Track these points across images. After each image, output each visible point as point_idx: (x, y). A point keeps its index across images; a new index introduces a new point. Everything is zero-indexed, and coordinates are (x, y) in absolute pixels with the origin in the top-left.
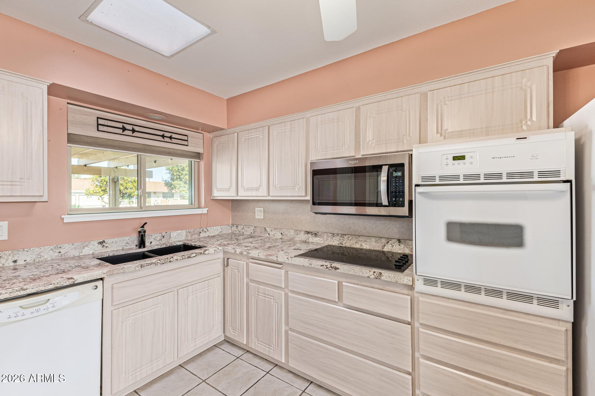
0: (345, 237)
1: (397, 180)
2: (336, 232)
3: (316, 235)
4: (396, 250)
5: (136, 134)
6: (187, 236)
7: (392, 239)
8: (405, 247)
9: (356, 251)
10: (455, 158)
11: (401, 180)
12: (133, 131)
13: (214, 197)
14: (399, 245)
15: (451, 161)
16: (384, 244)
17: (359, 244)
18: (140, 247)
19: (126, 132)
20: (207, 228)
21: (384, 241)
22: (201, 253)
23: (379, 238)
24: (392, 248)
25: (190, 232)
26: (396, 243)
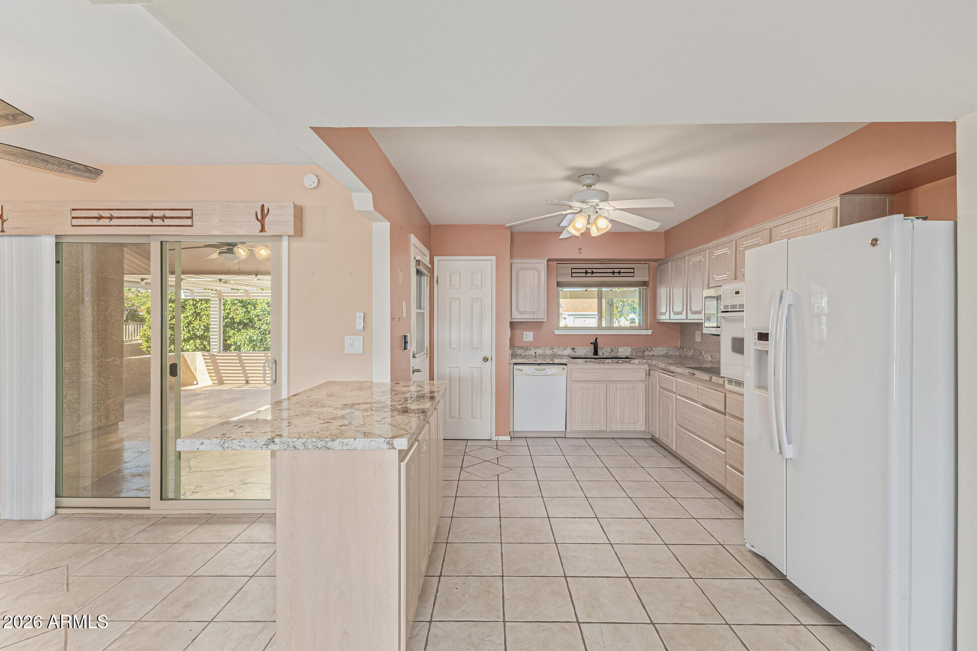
5: (594, 275)
6: (631, 352)
10: (736, 293)
12: (592, 273)
13: (658, 320)
15: (734, 295)
18: (594, 355)
19: (588, 275)
20: (653, 348)
22: (627, 361)
25: (634, 349)
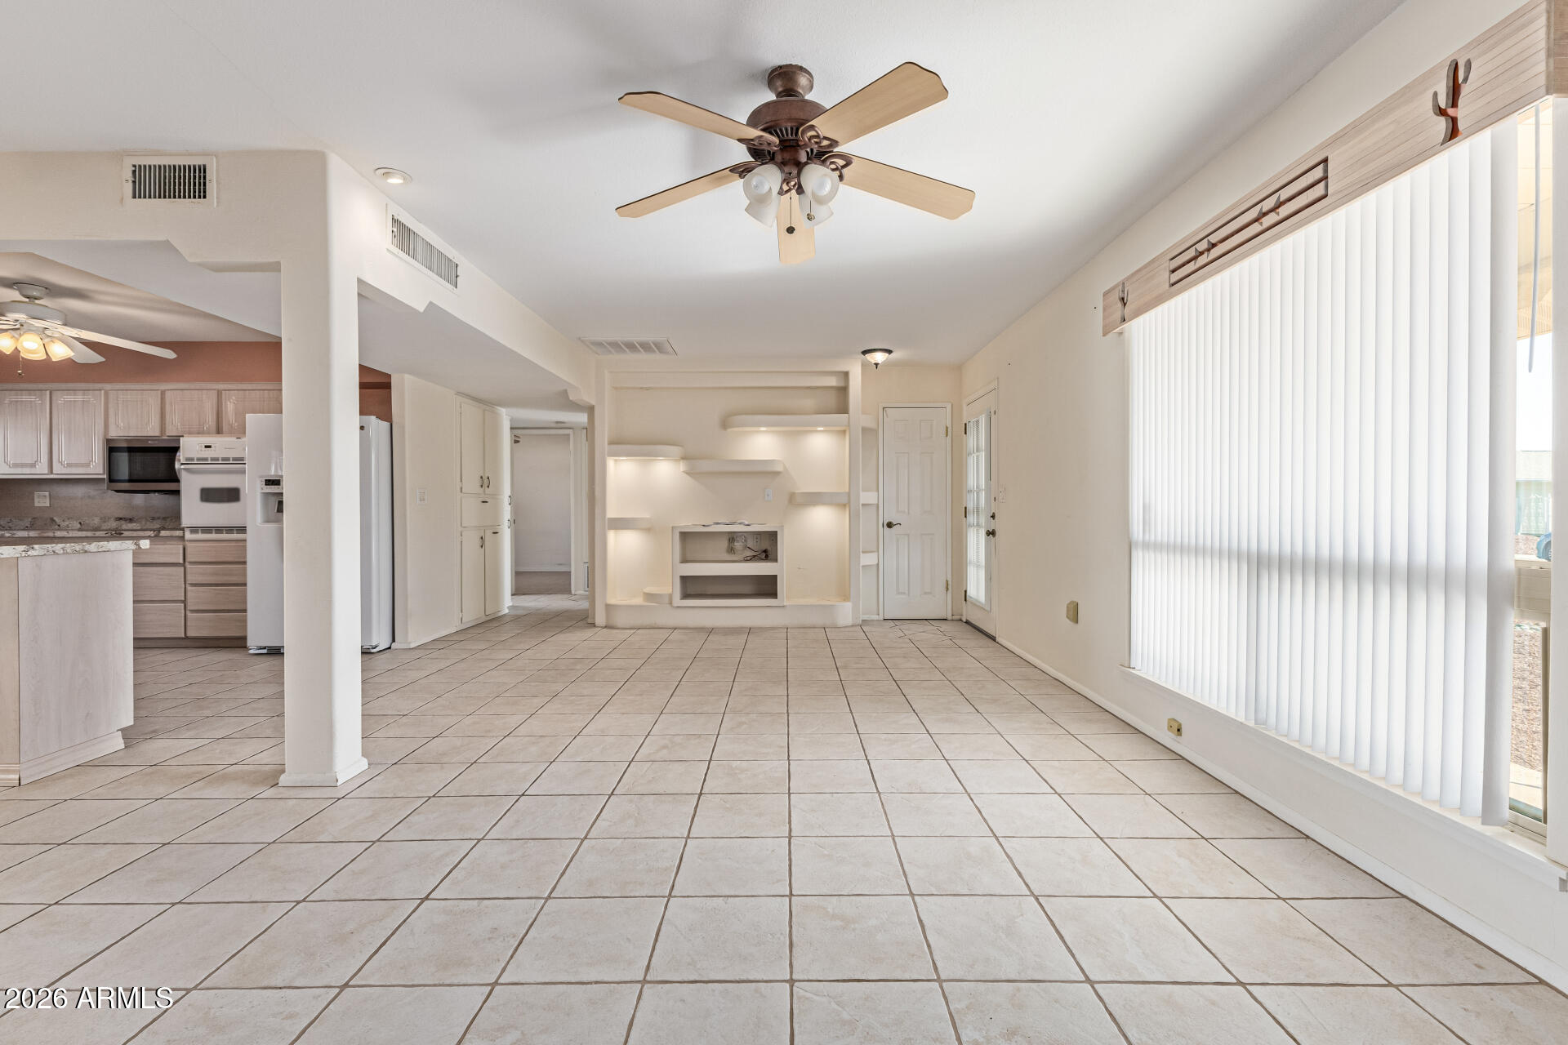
2: (157, 515)
3: (131, 520)
10: (206, 447)
15: (204, 449)
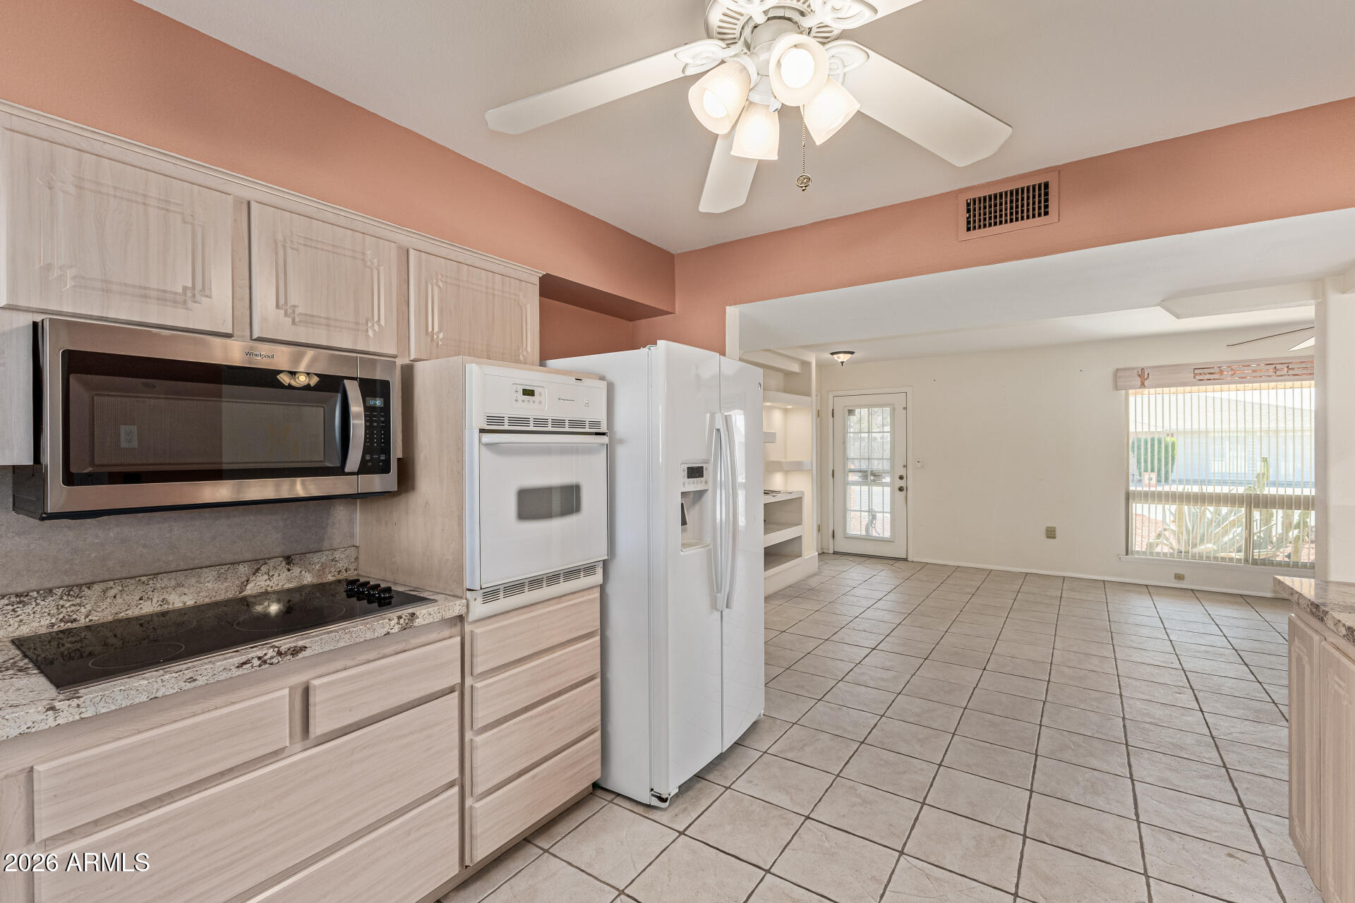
0: (87, 592)
1: (375, 416)
4: (281, 584)
7: (269, 559)
8: (303, 572)
9: (141, 625)
11: (382, 416)
14: (289, 570)
16: (245, 578)
17: (155, 600)
21: (243, 569)
23: (228, 566)
24: (268, 582)
26: (280, 568)
